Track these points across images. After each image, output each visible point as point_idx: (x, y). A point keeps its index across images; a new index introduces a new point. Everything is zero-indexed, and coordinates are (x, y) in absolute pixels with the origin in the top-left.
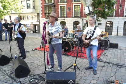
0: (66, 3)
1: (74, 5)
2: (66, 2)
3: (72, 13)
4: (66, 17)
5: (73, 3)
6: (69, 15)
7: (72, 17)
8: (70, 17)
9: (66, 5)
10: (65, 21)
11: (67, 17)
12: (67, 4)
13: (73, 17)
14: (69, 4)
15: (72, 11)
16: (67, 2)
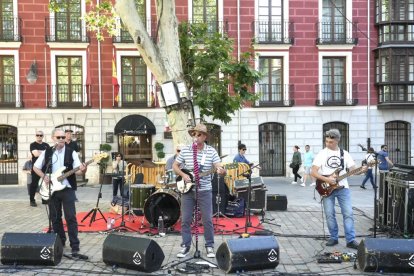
0: (18, 45)
1: (53, 54)
2: (16, 37)
3: (49, 87)
4: (18, 105)
5: (51, 45)
6: (33, 96)
7: (49, 107)
8: (36, 106)
9: (16, 53)
10: (13, 123)
11: (23, 106)
12: (20, 49)
13: (54, 104)
14: (31, 48)
15: (49, 80)
16: (21, 40)
